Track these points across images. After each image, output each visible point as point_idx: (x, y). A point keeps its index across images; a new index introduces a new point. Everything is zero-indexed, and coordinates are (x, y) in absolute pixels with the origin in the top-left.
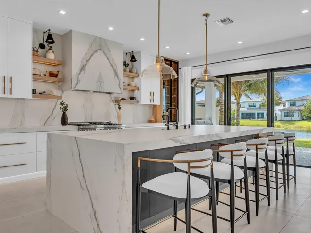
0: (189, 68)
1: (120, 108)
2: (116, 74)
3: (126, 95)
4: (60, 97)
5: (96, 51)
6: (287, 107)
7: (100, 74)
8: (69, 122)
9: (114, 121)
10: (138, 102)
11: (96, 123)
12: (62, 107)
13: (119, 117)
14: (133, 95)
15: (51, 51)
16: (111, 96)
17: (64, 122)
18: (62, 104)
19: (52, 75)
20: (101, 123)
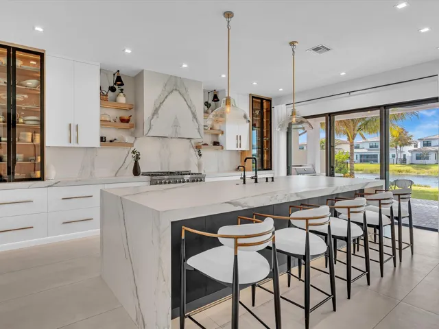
0: (284, 106)
1: (200, 155)
2: (194, 116)
3: (208, 139)
4: (132, 145)
5: (172, 92)
6: (419, 147)
7: (176, 118)
8: (142, 171)
9: (194, 170)
10: (222, 148)
11: (173, 173)
12: (134, 155)
13: (199, 166)
14: (217, 139)
15: (122, 94)
16: (190, 142)
17: (136, 172)
18: (134, 152)
19: (122, 120)
20: (178, 172)
